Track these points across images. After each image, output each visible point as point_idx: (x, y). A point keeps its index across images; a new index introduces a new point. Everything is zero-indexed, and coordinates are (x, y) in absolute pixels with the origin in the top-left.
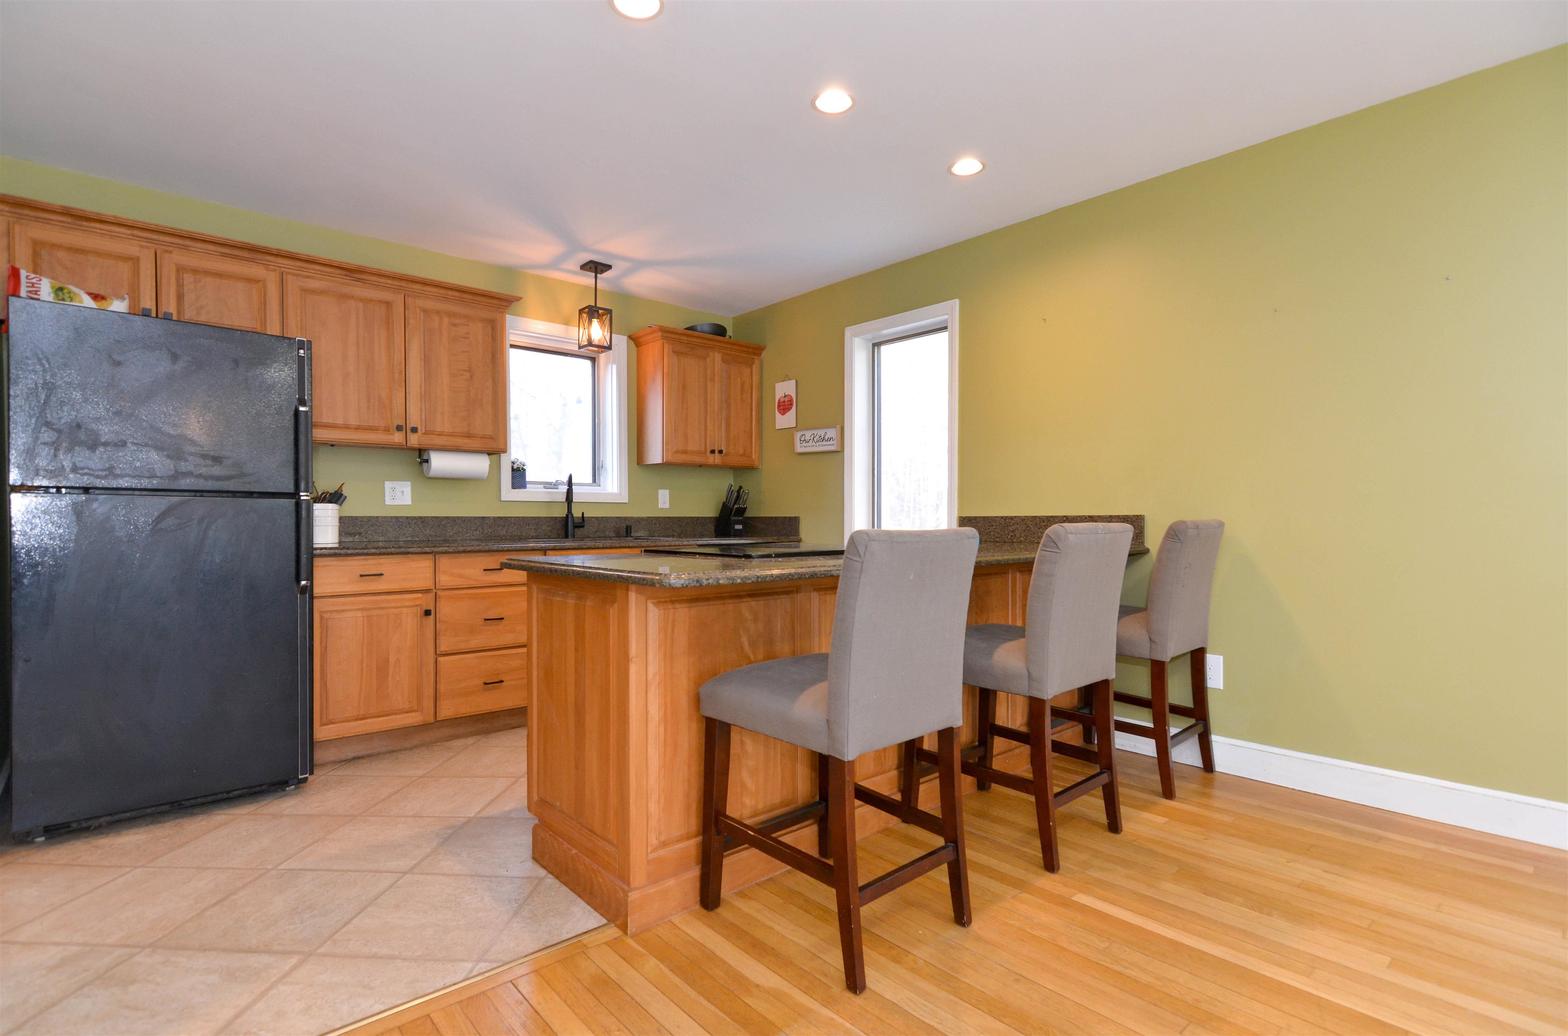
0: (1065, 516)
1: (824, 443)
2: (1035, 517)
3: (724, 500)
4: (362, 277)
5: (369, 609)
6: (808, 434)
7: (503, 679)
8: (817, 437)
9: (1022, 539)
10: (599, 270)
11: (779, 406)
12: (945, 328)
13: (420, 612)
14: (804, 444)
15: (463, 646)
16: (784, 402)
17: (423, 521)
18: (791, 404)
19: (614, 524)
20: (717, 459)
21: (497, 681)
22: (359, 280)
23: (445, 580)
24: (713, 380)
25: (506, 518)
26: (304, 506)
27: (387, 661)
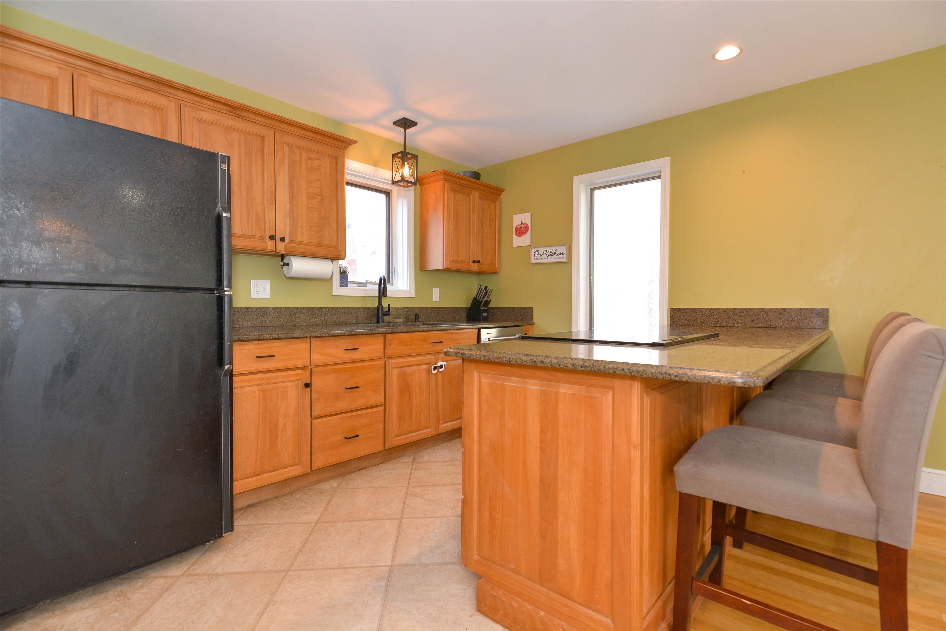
0: (761, 309)
1: (555, 256)
2: (736, 309)
3: (475, 295)
4: (243, 114)
5: (263, 384)
6: (541, 251)
7: (358, 434)
8: (549, 252)
9: (724, 324)
10: (407, 125)
11: (516, 231)
12: (659, 177)
13: (301, 384)
14: (538, 257)
15: (330, 410)
16: (521, 228)
17: (278, 311)
18: (527, 230)
19: (406, 312)
20: (475, 267)
21: (353, 436)
22: (239, 117)
23: (317, 358)
24: (474, 211)
25: (336, 309)
26: (226, 299)
27: (277, 426)
